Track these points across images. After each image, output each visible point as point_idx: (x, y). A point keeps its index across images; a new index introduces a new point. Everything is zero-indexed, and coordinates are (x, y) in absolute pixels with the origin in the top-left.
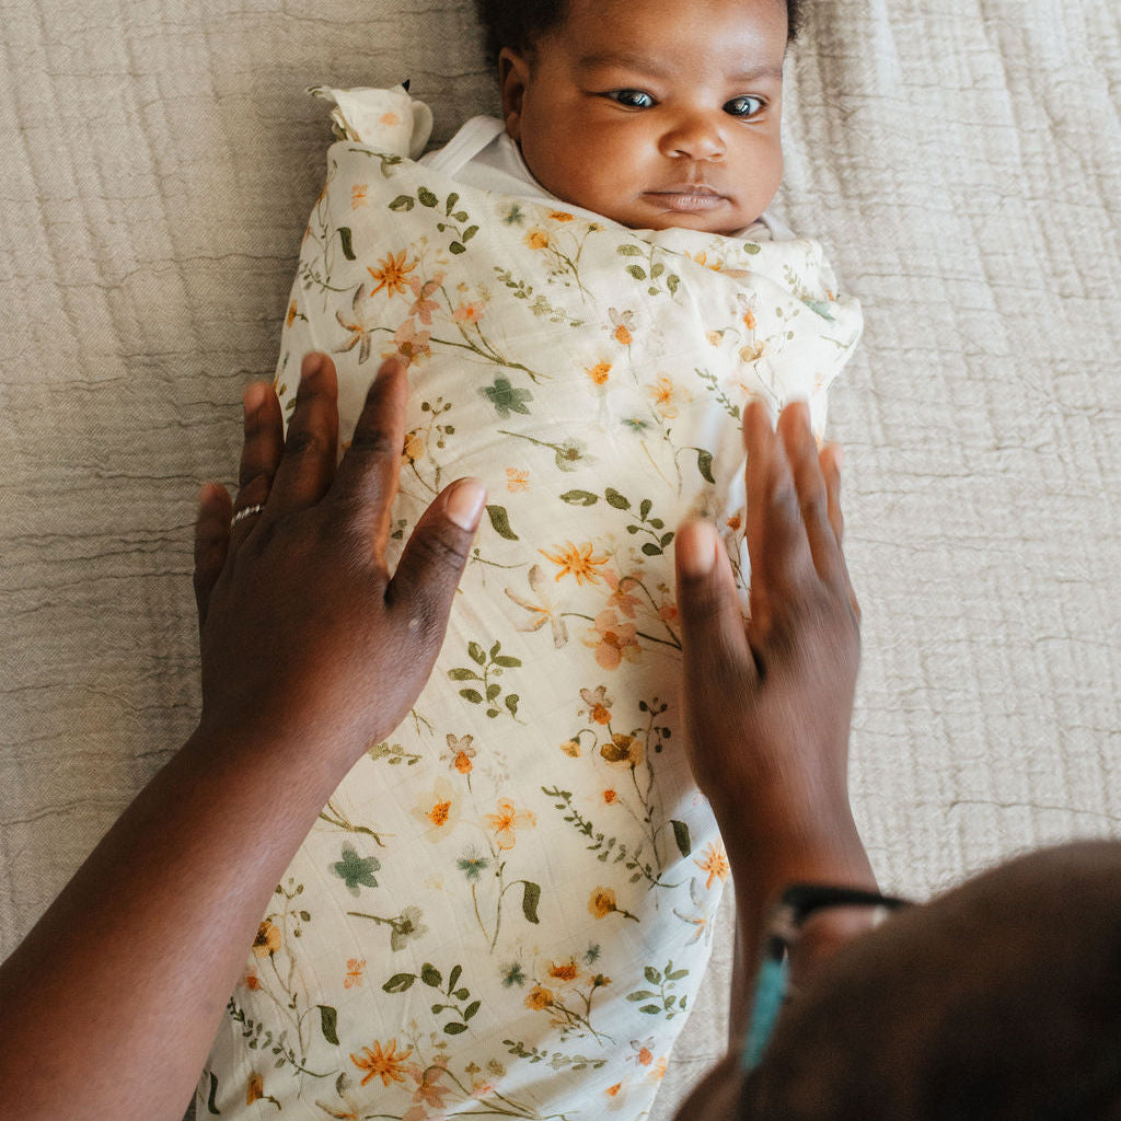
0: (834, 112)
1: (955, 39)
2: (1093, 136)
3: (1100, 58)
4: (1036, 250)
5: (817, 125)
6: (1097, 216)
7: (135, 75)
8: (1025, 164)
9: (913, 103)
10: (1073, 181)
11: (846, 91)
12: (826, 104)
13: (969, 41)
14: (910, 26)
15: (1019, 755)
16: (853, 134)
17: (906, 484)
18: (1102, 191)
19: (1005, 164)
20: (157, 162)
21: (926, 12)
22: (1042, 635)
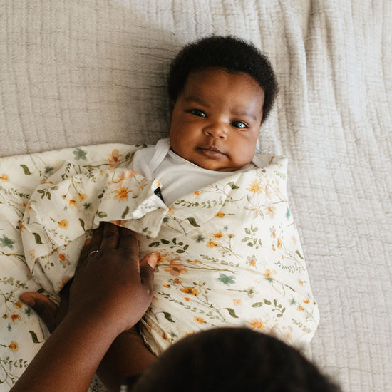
0: (291, 131)
1: (328, 109)
2: (369, 145)
3: (370, 119)
4: (351, 182)
5: (285, 135)
6: (369, 172)
7: (60, 99)
8: (347, 153)
9: (315, 130)
10: (362, 159)
11: (295, 124)
12: (288, 128)
13: (332, 111)
14: (314, 104)
15: (345, 351)
16: (297, 139)
17: (312, 258)
18: (371, 163)
19: (342, 153)
20: (65, 131)
21: (319, 100)
22: (353, 310)
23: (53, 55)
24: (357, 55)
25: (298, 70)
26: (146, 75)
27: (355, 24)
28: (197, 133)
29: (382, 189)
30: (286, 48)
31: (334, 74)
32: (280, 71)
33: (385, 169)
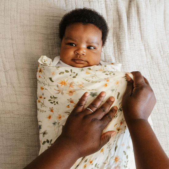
0: (119, 53)
1: (137, 43)
2: (157, 59)
3: (158, 48)
4: (149, 76)
5: (117, 54)
6: (158, 71)
7: (12, 39)
8: (147, 63)
9: (131, 52)
10: (154, 66)
11: (121, 49)
12: (118, 51)
13: (139, 44)
14: (131, 41)
16: (122, 56)
18: (158, 68)
19: (144, 63)
23: (9, 20)
24: (152, 19)
25: (123, 25)
26: (51, 28)
27: (151, 5)
29: (164, 79)
30: (118, 16)
31: (140, 27)
32: (115, 26)
33: (165, 70)
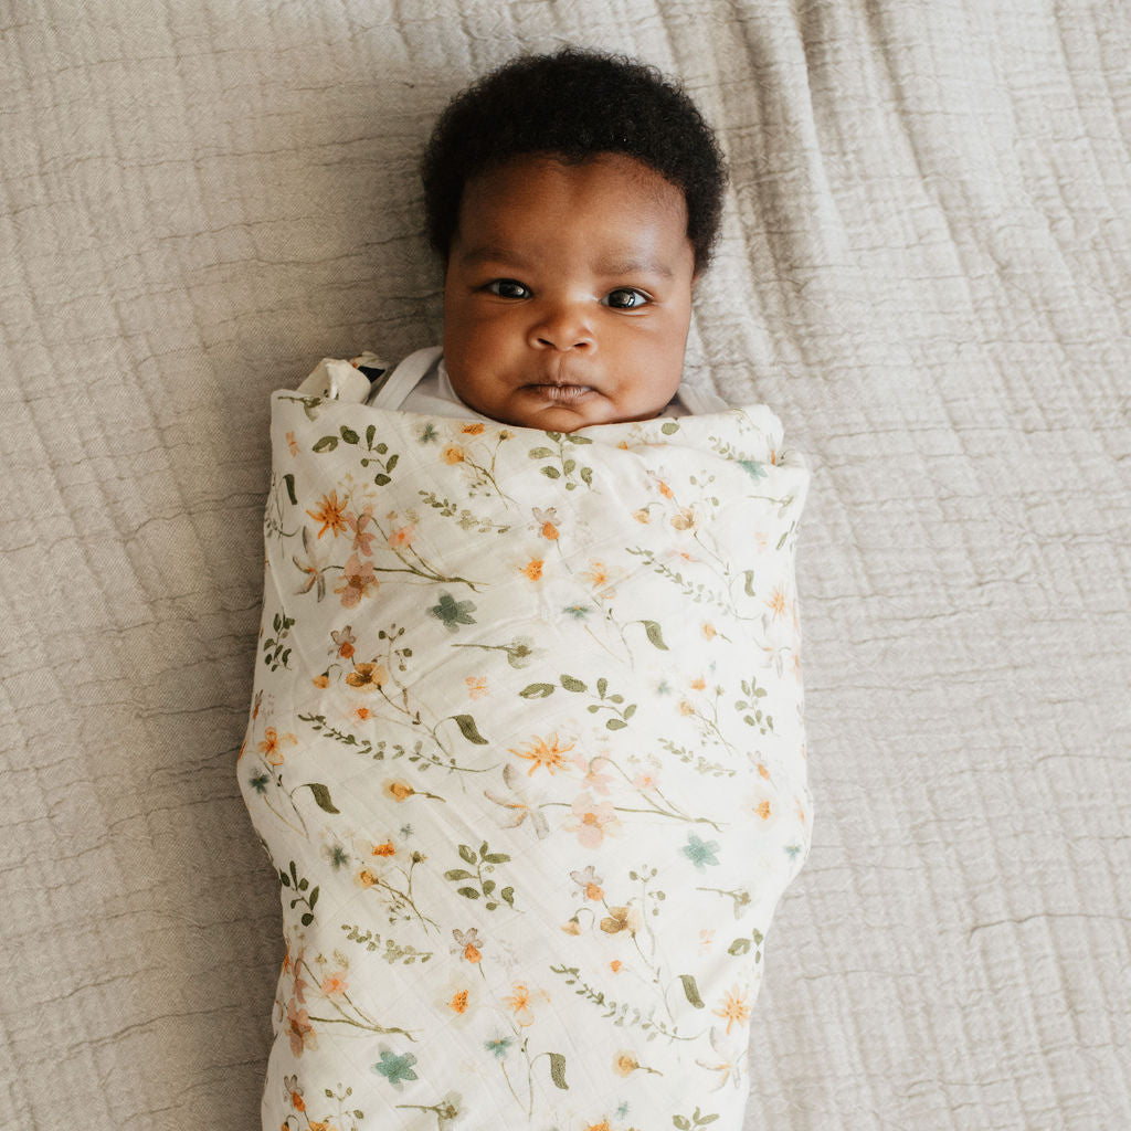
0: (788, 286)
1: (896, 199)
2: (1039, 274)
3: (1038, 198)
4: (996, 391)
5: (773, 300)
6: (1051, 351)
7: (126, 336)
8: (976, 311)
9: (862, 268)
10: (1025, 319)
11: (796, 264)
12: (780, 279)
13: (909, 200)
14: (852, 193)
15: (1030, 870)
16: (808, 304)
17: (897, 629)
18: (1053, 325)
19: (958, 313)
20: (156, 417)
21: (865, 177)
22: (1041, 755)
24: (969, 22)
25: (783, 109)
26: (344, 218)
28: (510, 348)
29: (1099, 393)
30: (743, 51)
31: (899, 97)
32: (736, 119)
33: (1100, 335)
